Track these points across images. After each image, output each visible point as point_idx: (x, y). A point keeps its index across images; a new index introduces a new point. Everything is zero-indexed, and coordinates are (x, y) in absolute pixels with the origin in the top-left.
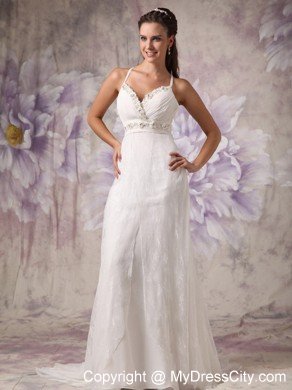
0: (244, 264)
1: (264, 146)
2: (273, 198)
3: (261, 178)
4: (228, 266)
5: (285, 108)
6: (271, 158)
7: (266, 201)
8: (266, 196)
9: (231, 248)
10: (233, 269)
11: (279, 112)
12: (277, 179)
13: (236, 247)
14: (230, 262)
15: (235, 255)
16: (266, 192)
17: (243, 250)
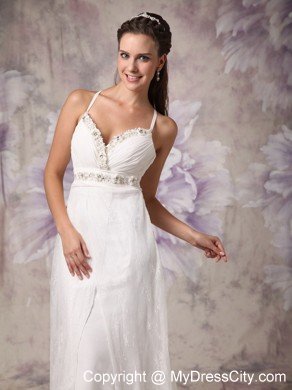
0: (205, 300)
1: (223, 161)
2: (234, 222)
3: (220, 198)
4: (187, 303)
5: (246, 116)
6: (231, 175)
7: (226, 224)
8: (226, 218)
9: (189, 281)
10: (193, 307)
11: (238, 120)
12: (237, 199)
13: (194, 279)
14: (188, 298)
15: (194, 289)
16: (227, 214)
17: (202, 283)
